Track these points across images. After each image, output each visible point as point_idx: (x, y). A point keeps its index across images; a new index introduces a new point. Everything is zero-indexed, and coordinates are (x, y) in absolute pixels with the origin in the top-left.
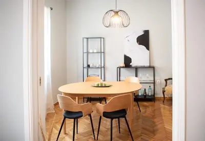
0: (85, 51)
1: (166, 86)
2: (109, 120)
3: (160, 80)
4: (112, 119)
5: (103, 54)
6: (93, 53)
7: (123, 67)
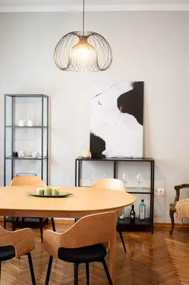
0: (9, 123)
1: (177, 199)
2: (71, 265)
3: (164, 187)
4: (77, 263)
5: (45, 130)
6: (26, 127)
7: (87, 159)
